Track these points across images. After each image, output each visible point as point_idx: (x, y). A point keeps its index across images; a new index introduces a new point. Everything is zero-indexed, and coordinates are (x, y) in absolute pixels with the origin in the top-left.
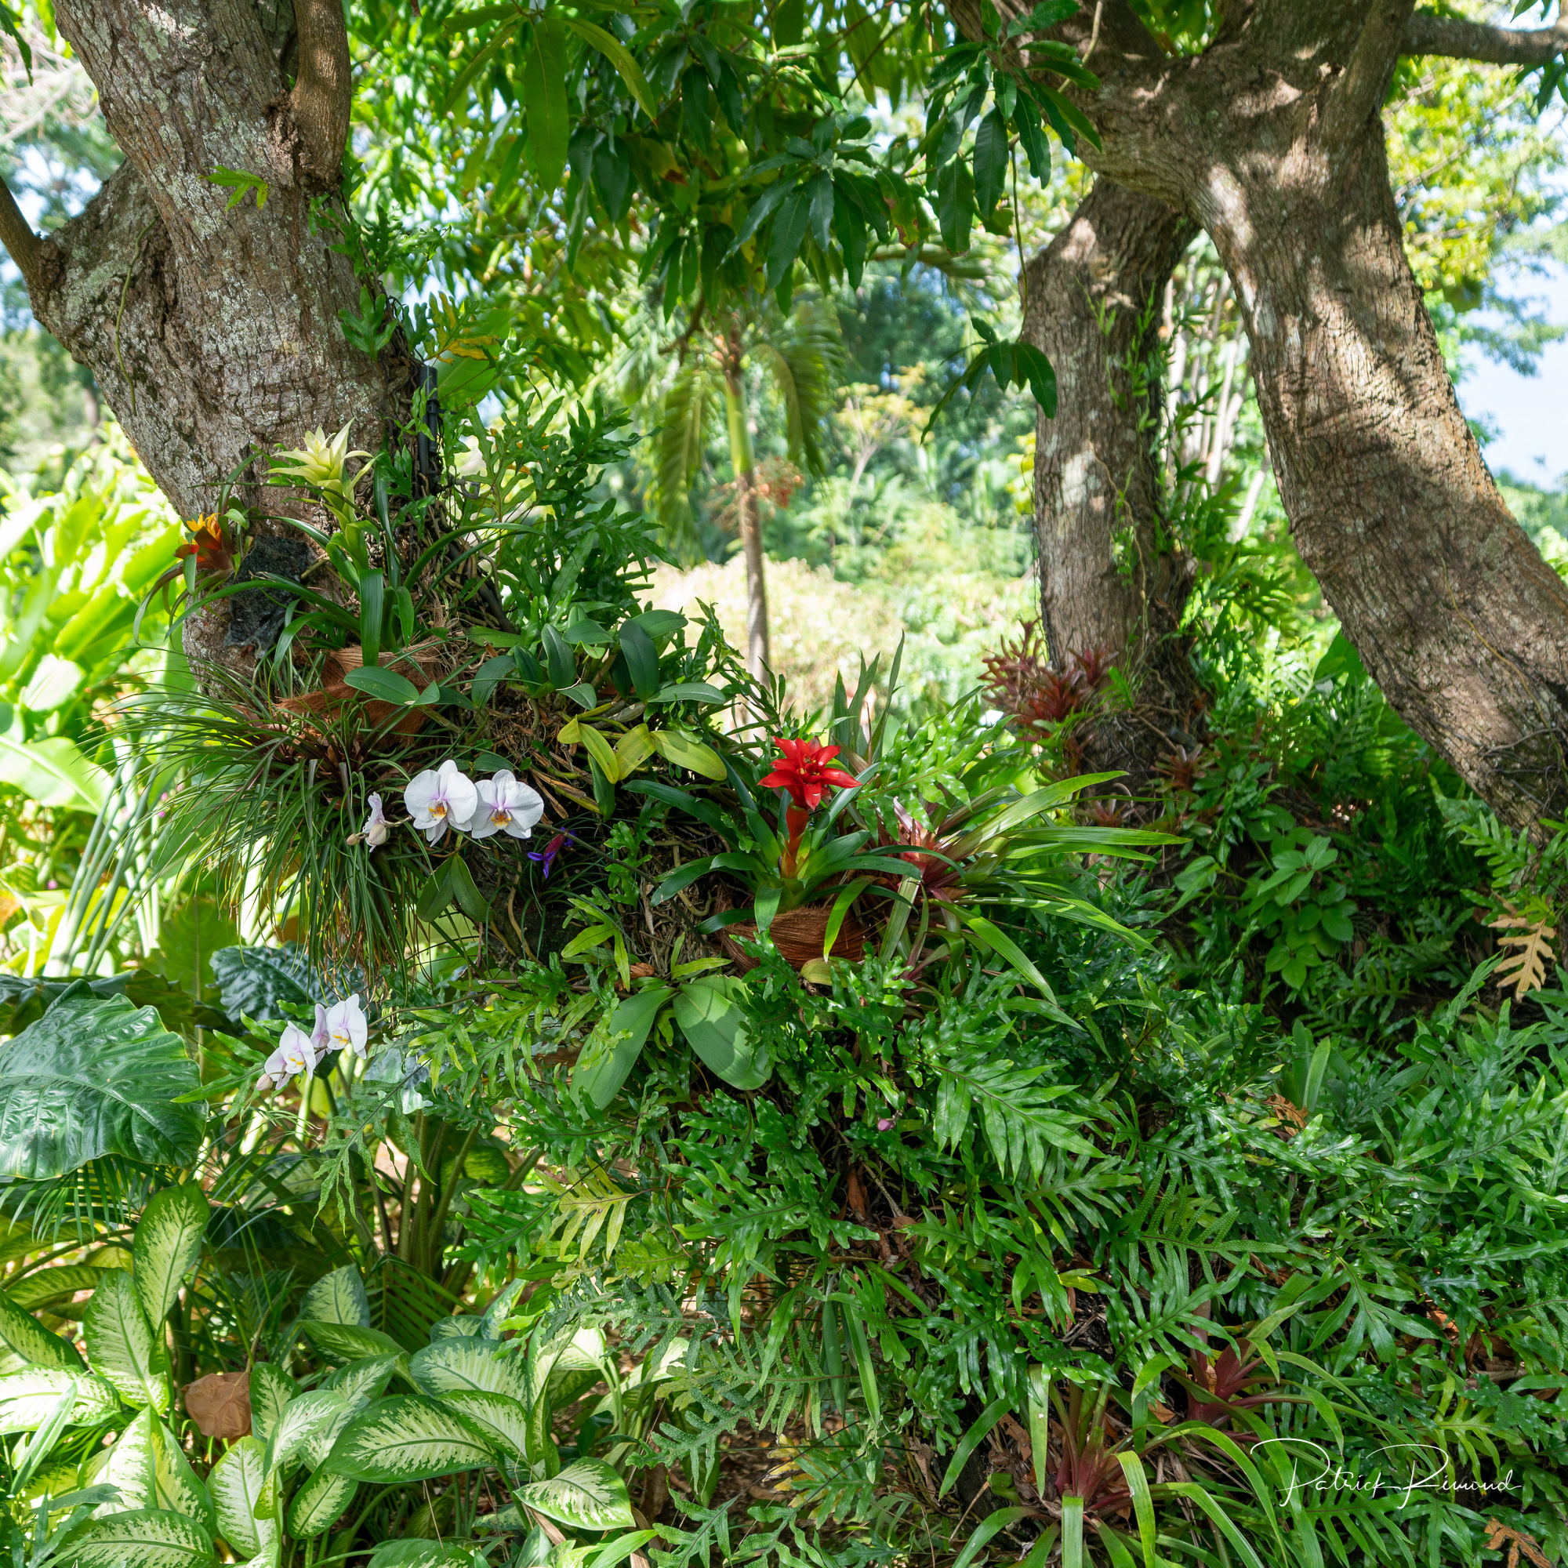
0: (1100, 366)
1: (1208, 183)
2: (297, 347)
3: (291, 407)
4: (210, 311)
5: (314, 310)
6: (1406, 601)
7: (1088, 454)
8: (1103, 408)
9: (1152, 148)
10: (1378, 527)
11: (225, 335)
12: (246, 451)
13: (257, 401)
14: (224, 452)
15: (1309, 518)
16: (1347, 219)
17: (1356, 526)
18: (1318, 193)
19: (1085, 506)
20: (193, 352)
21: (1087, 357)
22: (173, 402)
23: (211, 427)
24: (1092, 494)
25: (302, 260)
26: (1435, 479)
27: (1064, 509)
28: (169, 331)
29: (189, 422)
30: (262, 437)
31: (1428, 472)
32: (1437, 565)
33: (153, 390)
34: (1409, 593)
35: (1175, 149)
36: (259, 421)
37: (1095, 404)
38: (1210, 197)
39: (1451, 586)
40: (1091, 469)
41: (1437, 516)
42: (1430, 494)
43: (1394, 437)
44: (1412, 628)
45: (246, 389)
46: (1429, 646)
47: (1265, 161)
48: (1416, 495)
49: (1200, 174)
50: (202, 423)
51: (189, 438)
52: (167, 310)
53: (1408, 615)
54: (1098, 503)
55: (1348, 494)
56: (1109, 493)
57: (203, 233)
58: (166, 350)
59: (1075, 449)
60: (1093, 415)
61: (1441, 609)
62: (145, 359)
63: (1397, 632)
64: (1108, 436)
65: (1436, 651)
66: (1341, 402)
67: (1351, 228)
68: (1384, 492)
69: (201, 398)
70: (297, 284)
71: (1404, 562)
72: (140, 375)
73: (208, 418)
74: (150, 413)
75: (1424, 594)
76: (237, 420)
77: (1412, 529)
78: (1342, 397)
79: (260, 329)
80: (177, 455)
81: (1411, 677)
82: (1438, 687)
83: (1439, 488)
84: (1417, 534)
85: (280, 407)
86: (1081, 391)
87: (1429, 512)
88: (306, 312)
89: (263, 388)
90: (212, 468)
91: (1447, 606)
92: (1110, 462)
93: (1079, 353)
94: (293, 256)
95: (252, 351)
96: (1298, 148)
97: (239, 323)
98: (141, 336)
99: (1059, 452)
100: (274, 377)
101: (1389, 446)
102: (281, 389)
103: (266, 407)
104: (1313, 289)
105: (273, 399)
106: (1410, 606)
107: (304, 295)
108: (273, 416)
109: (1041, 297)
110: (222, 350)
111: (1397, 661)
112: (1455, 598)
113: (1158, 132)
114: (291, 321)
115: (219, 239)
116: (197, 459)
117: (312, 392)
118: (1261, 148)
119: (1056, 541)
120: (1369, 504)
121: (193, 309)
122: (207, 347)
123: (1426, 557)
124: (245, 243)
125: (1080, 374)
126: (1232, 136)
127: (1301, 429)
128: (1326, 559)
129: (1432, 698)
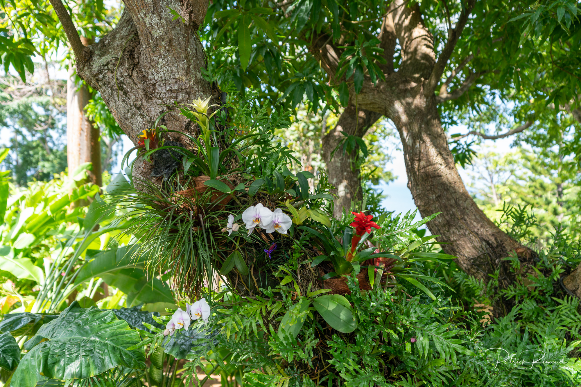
0: (346, 162)
1: (394, 105)
2: (184, 78)
3: (180, 98)
4: (153, 64)
5: (191, 67)
6: (447, 217)
7: (345, 183)
8: (348, 172)
9: (377, 96)
10: (439, 197)
11: (158, 72)
12: (162, 112)
13: (168, 95)
14: (153, 113)
15: (420, 195)
16: (429, 117)
17: (433, 197)
18: (423, 109)
19: (345, 197)
20: (144, 79)
21: (342, 159)
22: (133, 97)
23: (148, 105)
24: (346, 193)
25: (189, 49)
26: (453, 185)
27: (338, 197)
28: (135, 73)
29: (140, 103)
30: (169, 108)
31: (450, 183)
32: (454, 208)
33: (126, 93)
34: (447, 215)
35: (384, 96)
36: (168, 102)
37: (346, 171)
38: (394, 108)
39: (458, 214)
40: (346, 187)
41: (453, 195)
42: (451, 189)
43: (442, 174)
44: (448, 225)
45: (164, 91)
46: (453, 229)
47: (409, 100)
48: (448, 189)
49: (392, 103)
50: (145, 103)
51: (139, 108)
52: (135, 66)
53: (447, 221)
54: (349, 196)
55: (431, 188)
56: (351, 193)
57: (156, 35)
58: (133, 80)
59: (341, 182)
60: (345, 174)
61: (456, 220)
62: (123, 83)
63: (444, 226)
64: (350, 179)
65: (455, 231)
66: (430, 163)
67: (430, 119)
68: (440, 188)
69: (146, 95)
70: (187, 57)
71: (446, 207)
72: (121, 88)
73: (148, 102)
74: (124, 101)
75: (451, 215)
76: (159, 102)
77: (447, 198)
78: (430, 162)
79: (172, 71)
80: (134, 114)
81: (449, 238)
82: (455, 241)
83: (453, 188)
84: (449, 200)
85: (176, 98)
86: (341, 167)
87: (451, 194)
88: (188, 67)
89: (171, 91)
90: (148, 118)
91: (458, 219)
92: (351, 185)
93: (340, 158)
94: (186, 47)
95: (168, 78)
96: (418, 97)
97: (164, 69)
98: (122, 76)
99: (336, 183)
100: (176, 87)
101: (441, 176)
102: (177, 91)
103: (171, 97)
104: (423, 133)
105: (174, 95)
106: (448, 219)
107: (189, 61)
108: (173, 101)
109: (329, 144)
110: (156, 78)
111: (444, 234)
112: (459, 217)
113: (378, 92)
114: (183, 69)
115: (161, 38)
116: (142, 116)
117: (188, 93)
118: (407, 97)
119: (337, 206)
120: (436, 191)
121: (146, 64)
122: (150, 77)
123: (451, 206)
124: (171, 40)
125: (341, 163)
126: (399, 93)
127: (418, 170)
128: (424, 206)
129: (454, 243)
